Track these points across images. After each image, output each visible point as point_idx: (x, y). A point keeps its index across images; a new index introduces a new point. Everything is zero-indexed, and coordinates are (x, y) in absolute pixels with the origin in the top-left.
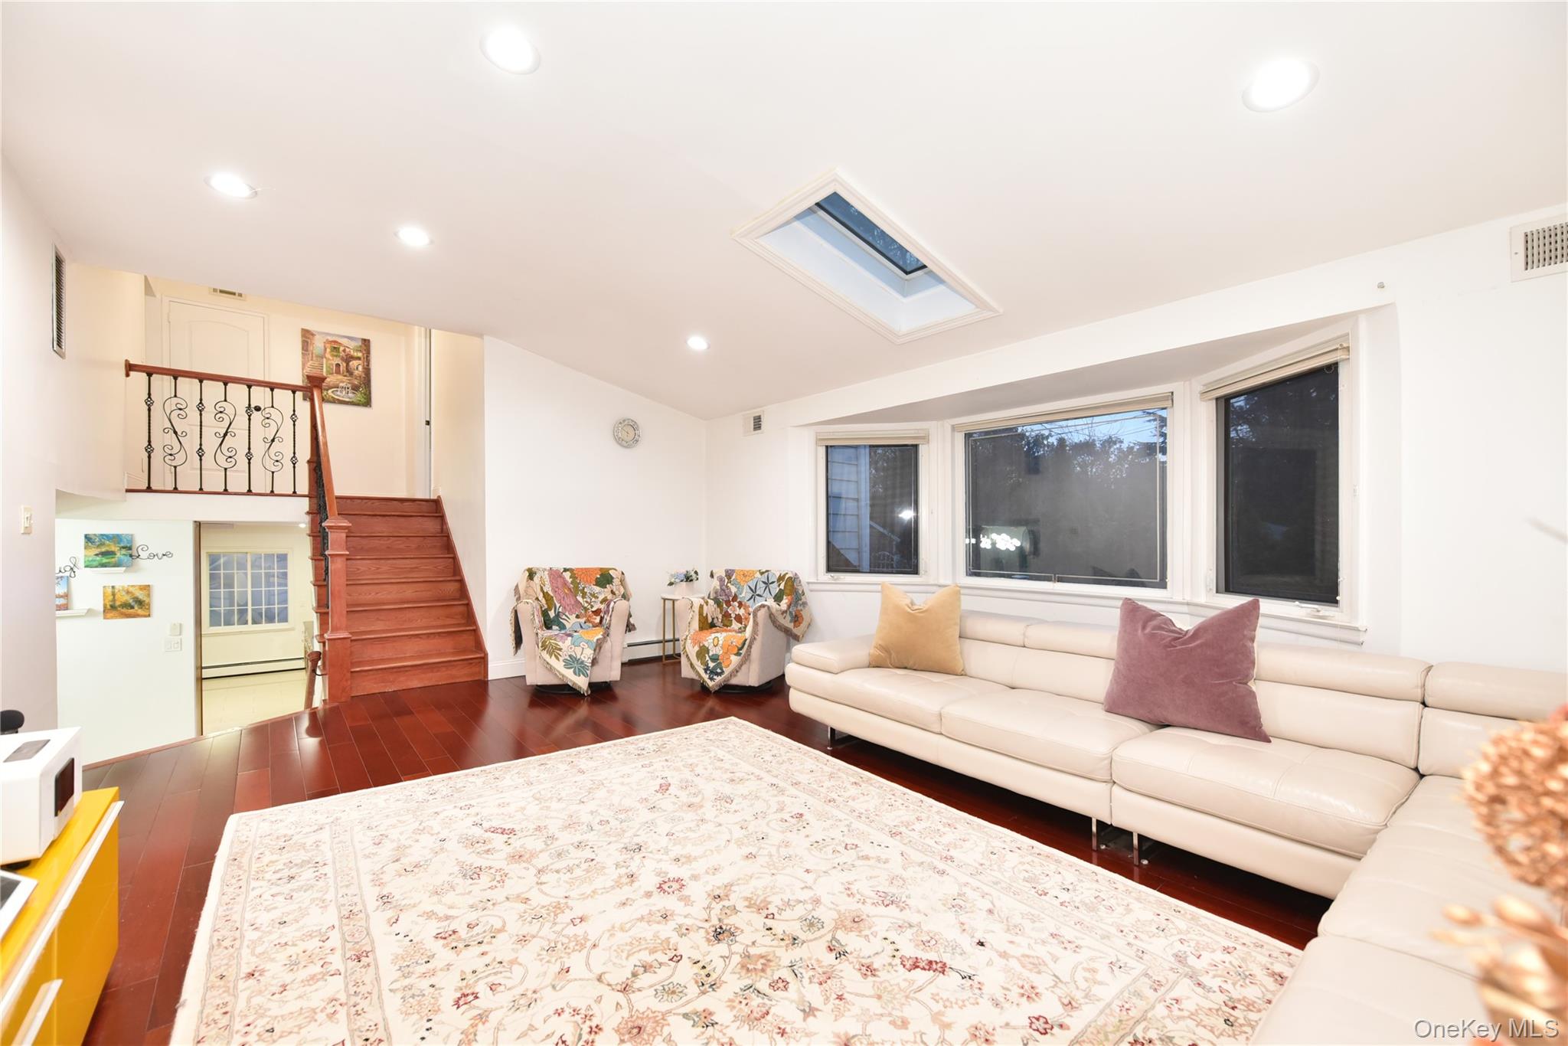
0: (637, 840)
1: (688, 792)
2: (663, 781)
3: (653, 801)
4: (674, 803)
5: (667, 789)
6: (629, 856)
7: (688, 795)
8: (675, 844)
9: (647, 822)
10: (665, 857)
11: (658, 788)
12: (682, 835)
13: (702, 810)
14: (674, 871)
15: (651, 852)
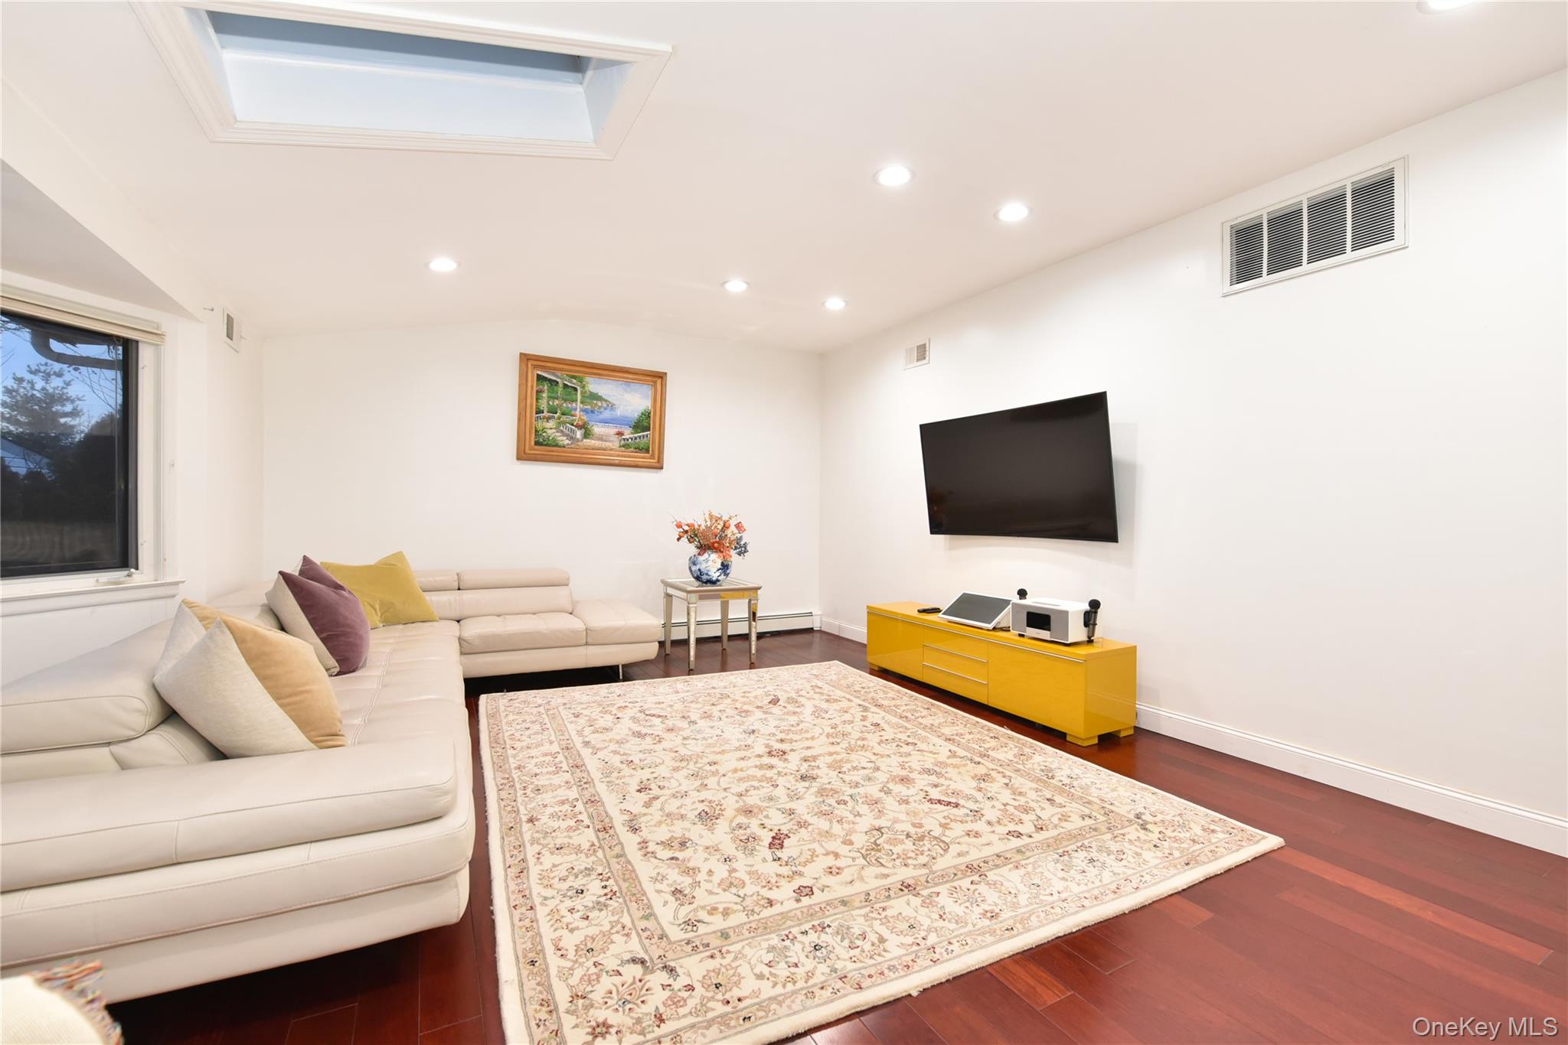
0: (806, 784)
1: (748, 831)
2: (779, 854)
3: (791, 823)
4: (767, 817)
5: (773, 838)
6: (810, 772)
7: (749, 827)
8: (771, 778)
9: (797, 799)
10: (780, 770)
11: (786, 842)
12: (764, 784)
13: (738, 805)
14: (774, 761)
15: (792, 774)
